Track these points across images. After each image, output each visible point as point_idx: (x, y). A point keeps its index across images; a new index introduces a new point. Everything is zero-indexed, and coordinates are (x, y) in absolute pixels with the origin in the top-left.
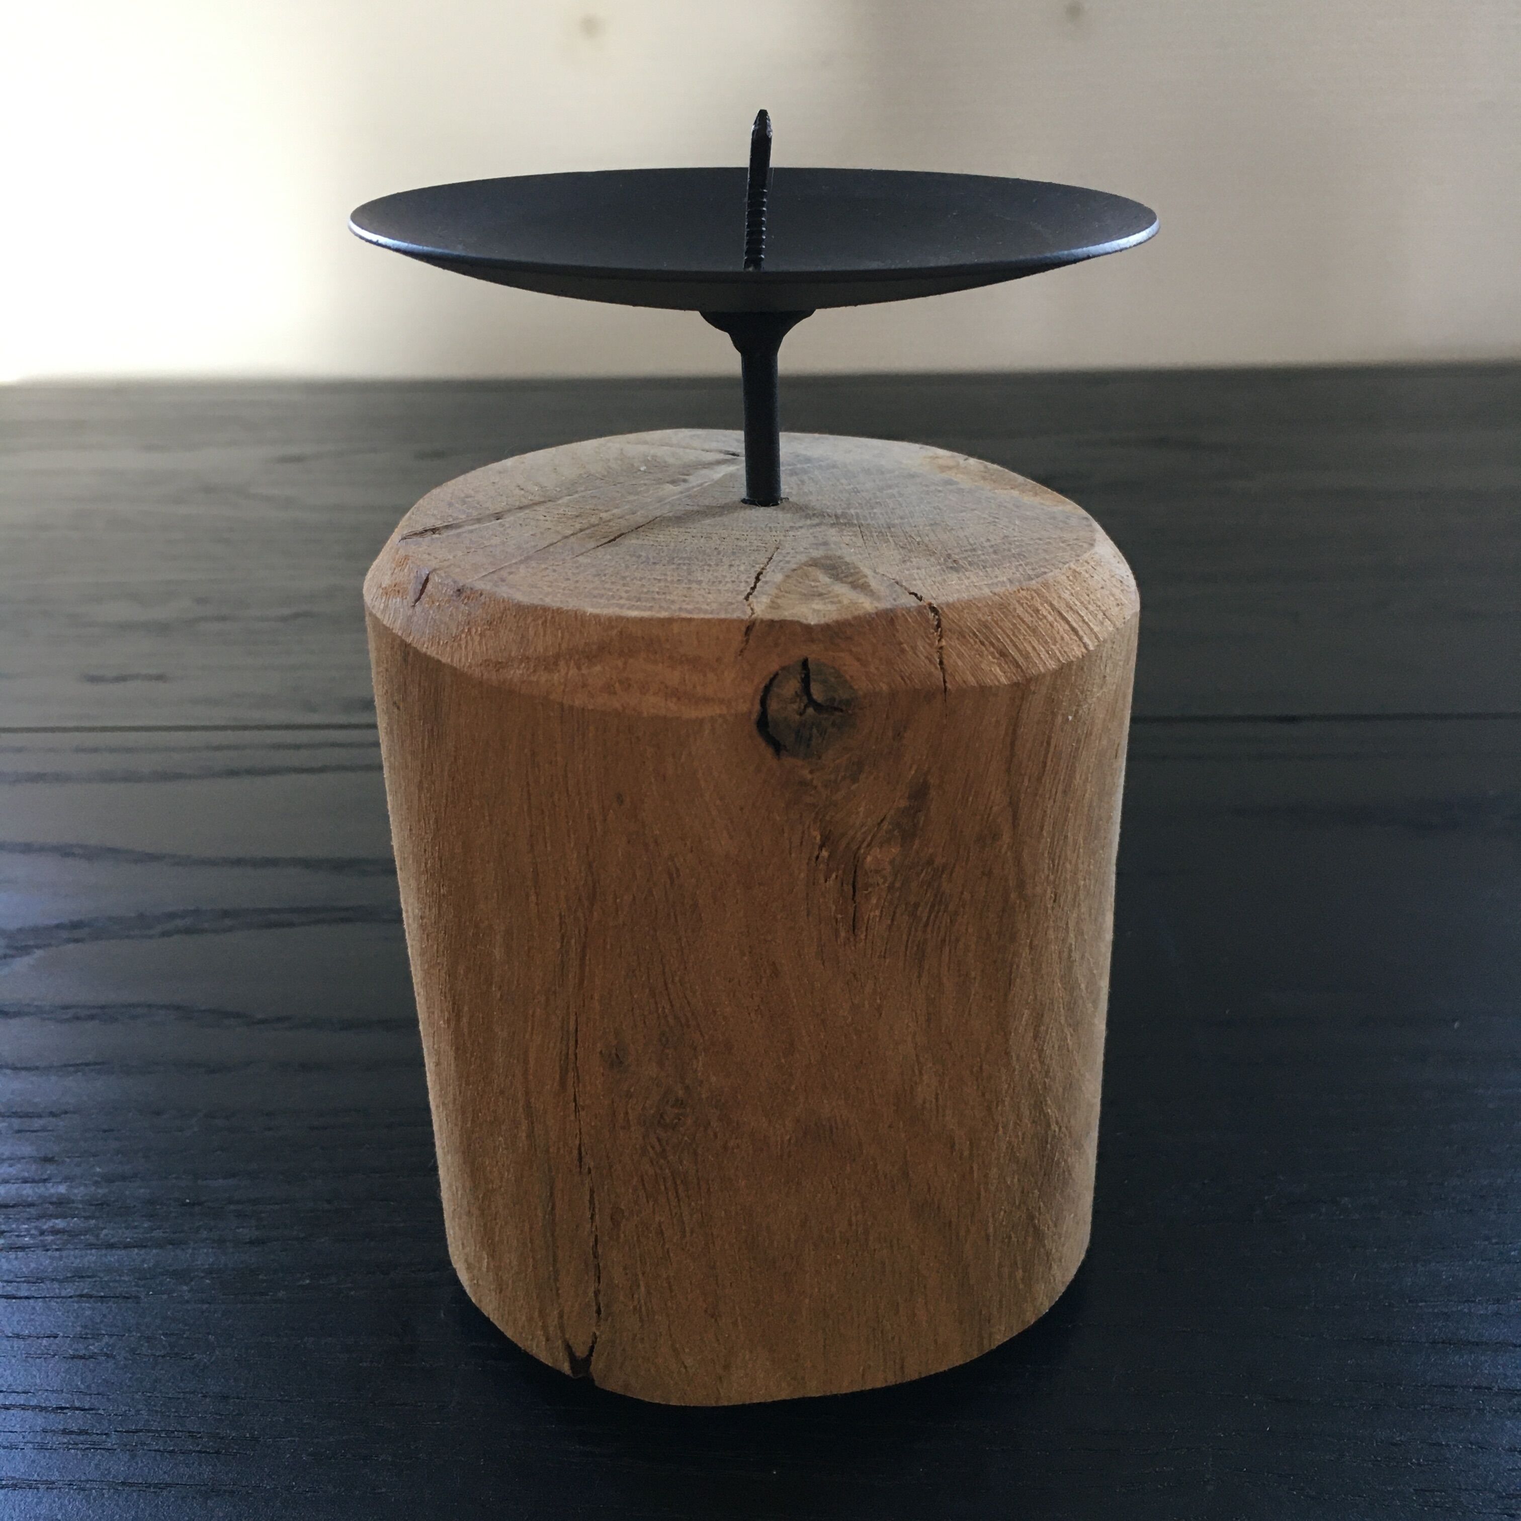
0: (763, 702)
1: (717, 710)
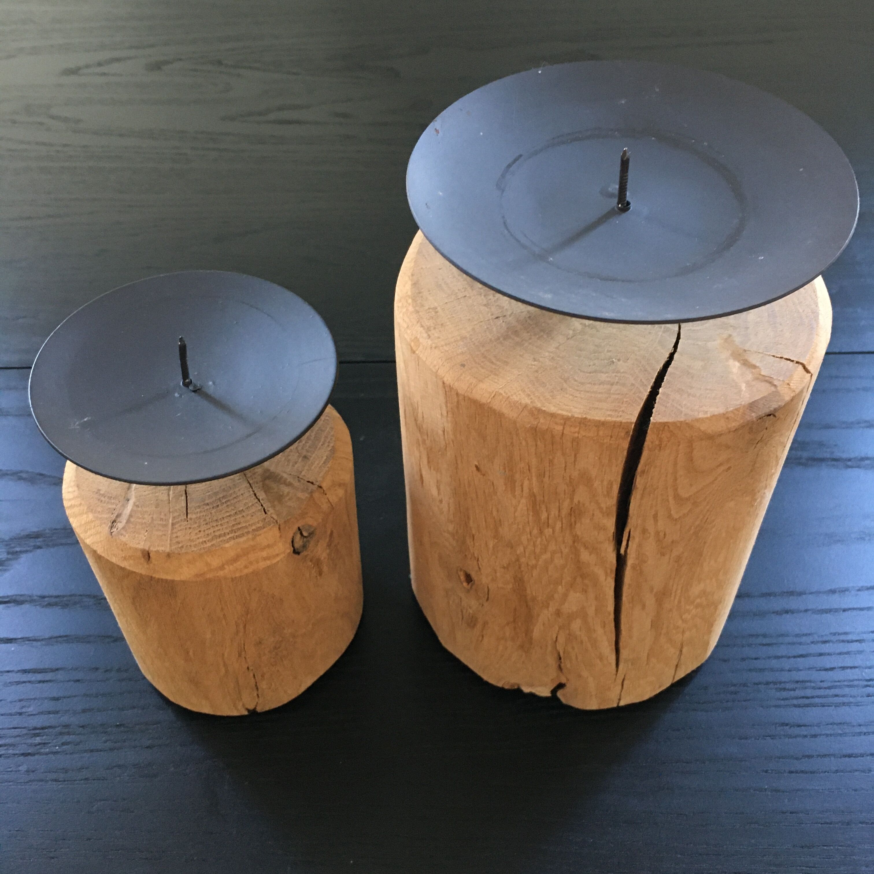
0: (293, 546)
1: (282, 556)
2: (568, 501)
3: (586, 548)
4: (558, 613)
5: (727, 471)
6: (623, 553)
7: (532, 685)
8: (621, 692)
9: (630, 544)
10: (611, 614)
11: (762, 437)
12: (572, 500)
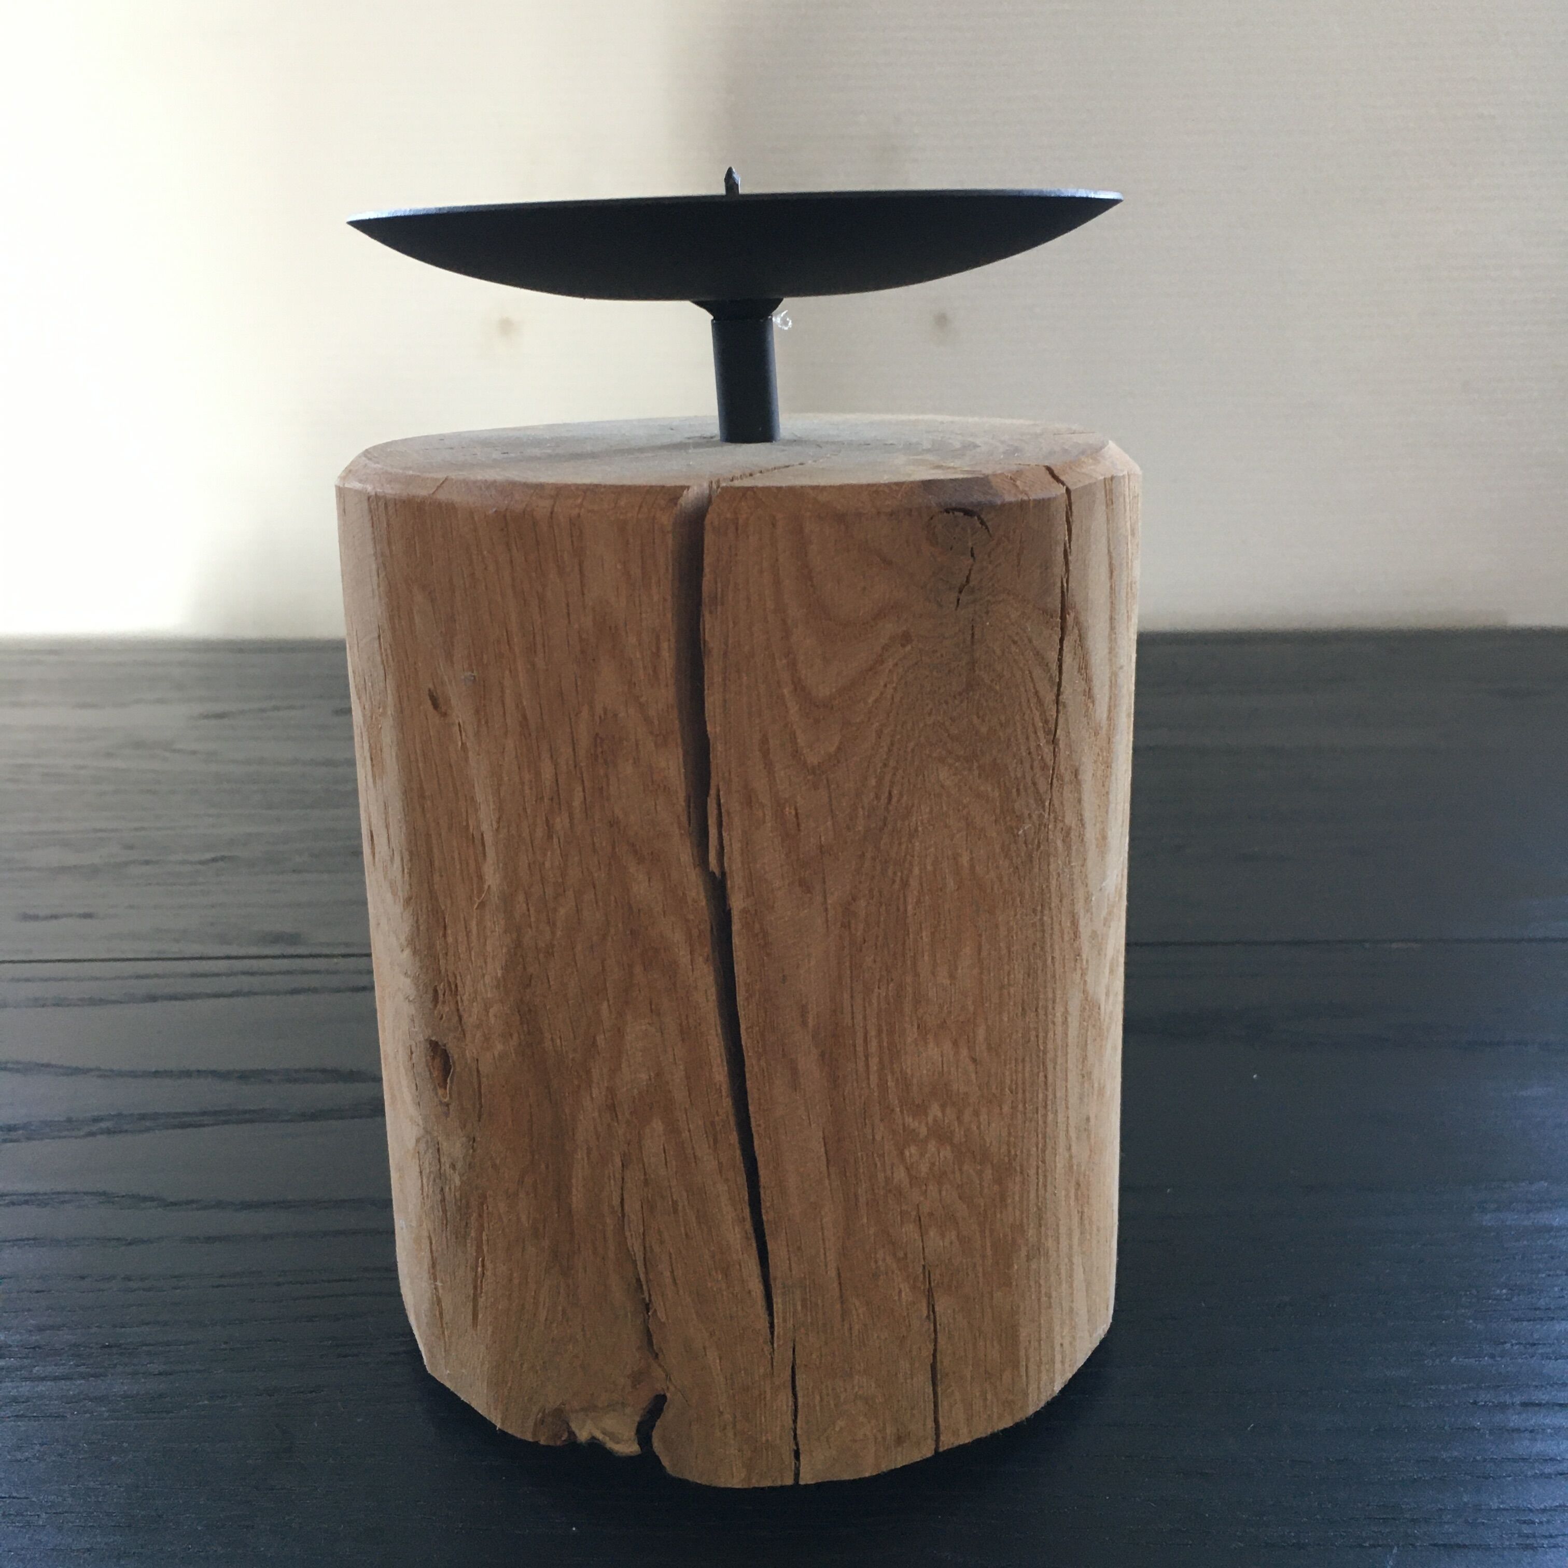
2: (585, 714)
3: (639, 858)
4: (612, 1106)
5: (903, 646)
6: (717, 872)
7: (590, 1409)
8: (795, 1421)
9: (726, 842)
10: (724, 1094)
11: (968, 578)
12: (592, 708)
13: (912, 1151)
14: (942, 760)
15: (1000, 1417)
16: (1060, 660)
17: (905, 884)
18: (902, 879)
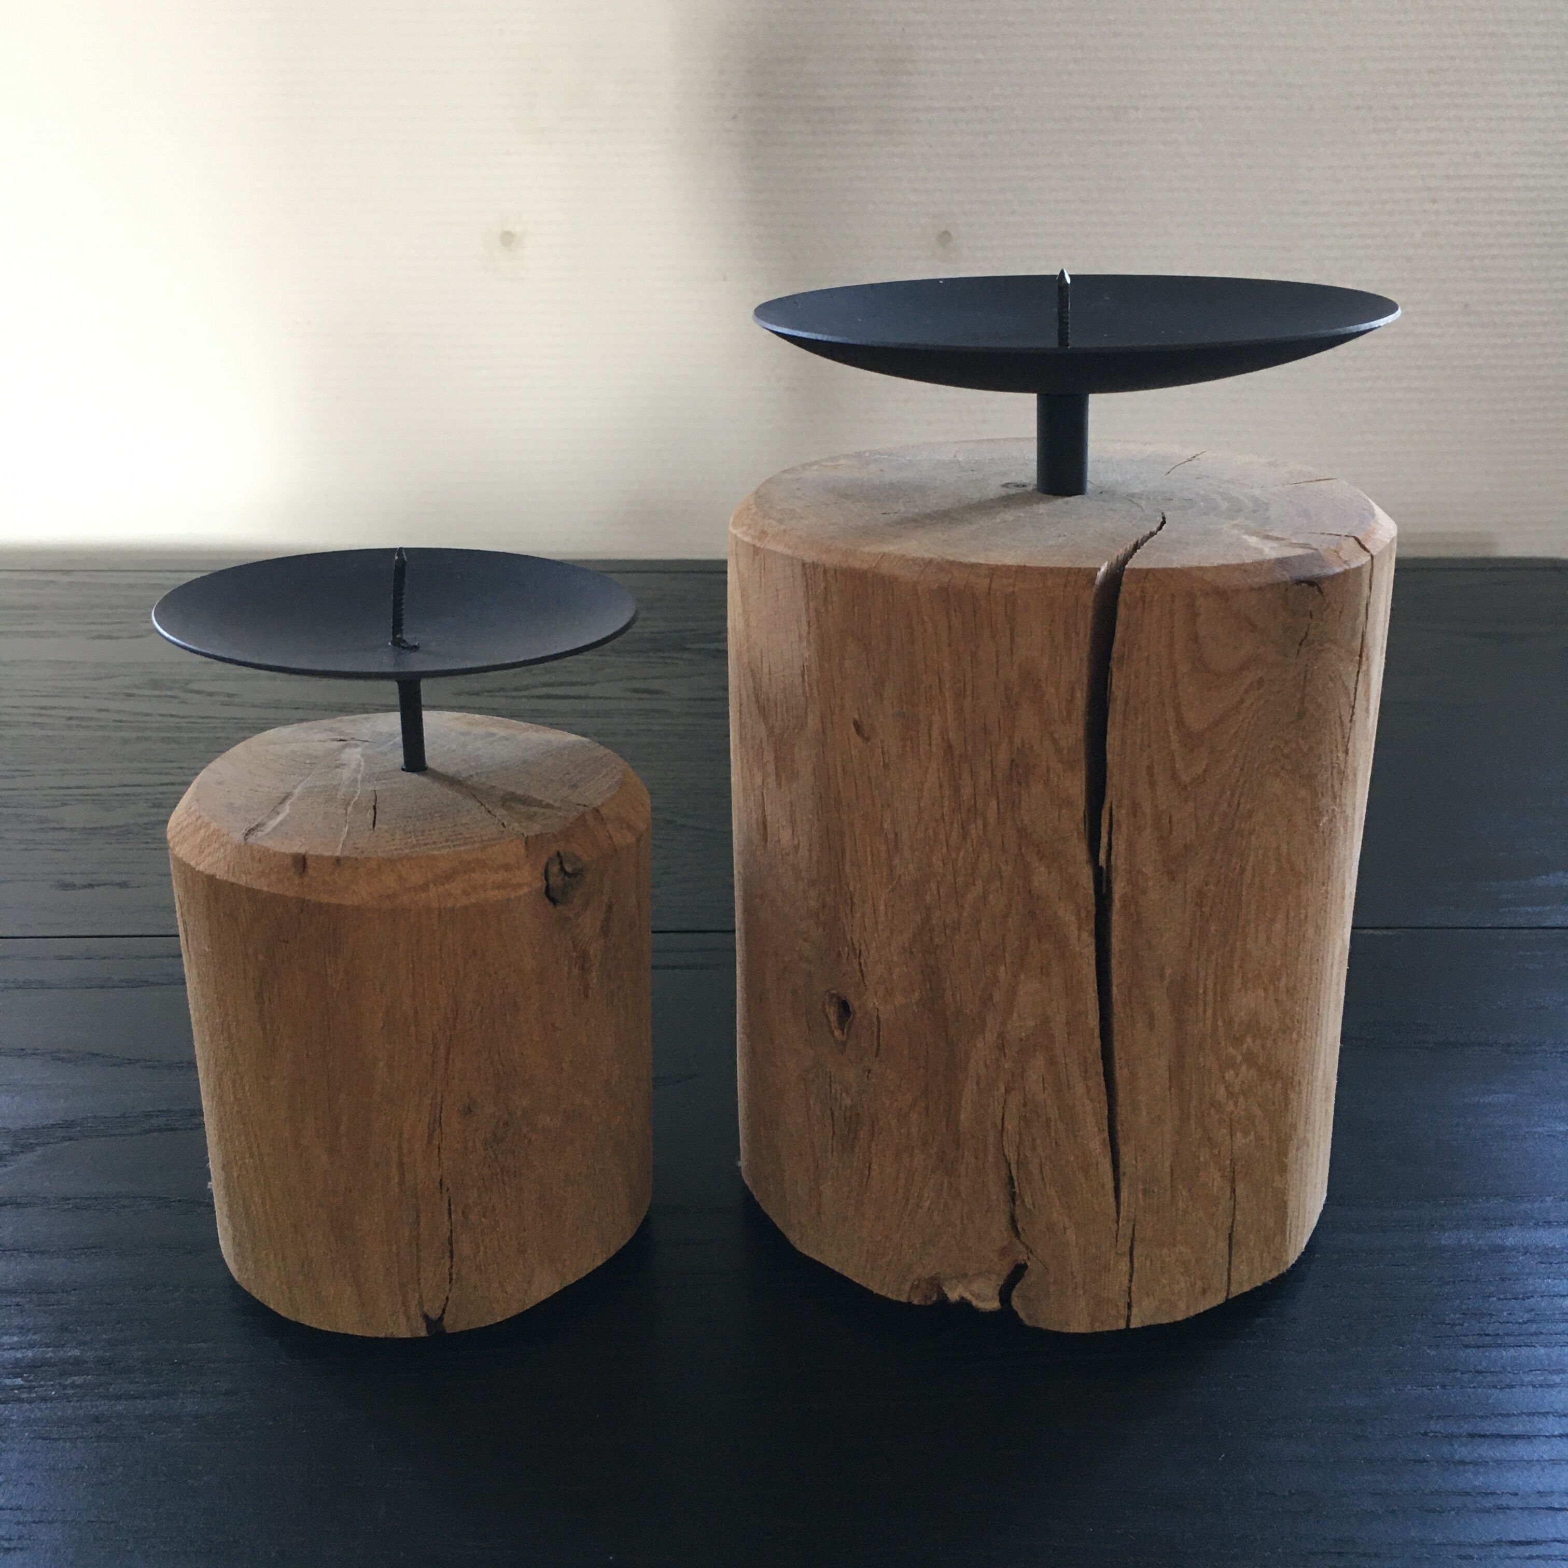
0: (547, 879)
1: (526, 890)
2: (1004, 745)
3: (1041, 856)
4: (1001, 1046)
5: (1258, 689)
6: (1104, 866)
7: (963, 1276)
8: (1130, 1281)
9: (1114, 842)
10: (1095, 1035)
11: (1307, 634)
12: (1011, 741)
13: (1229, 1075)
14: (1277, 775)
15: (1270, 1271)
16: (1356, 689)
17: (1243, 870)
18: (1241, 866)
